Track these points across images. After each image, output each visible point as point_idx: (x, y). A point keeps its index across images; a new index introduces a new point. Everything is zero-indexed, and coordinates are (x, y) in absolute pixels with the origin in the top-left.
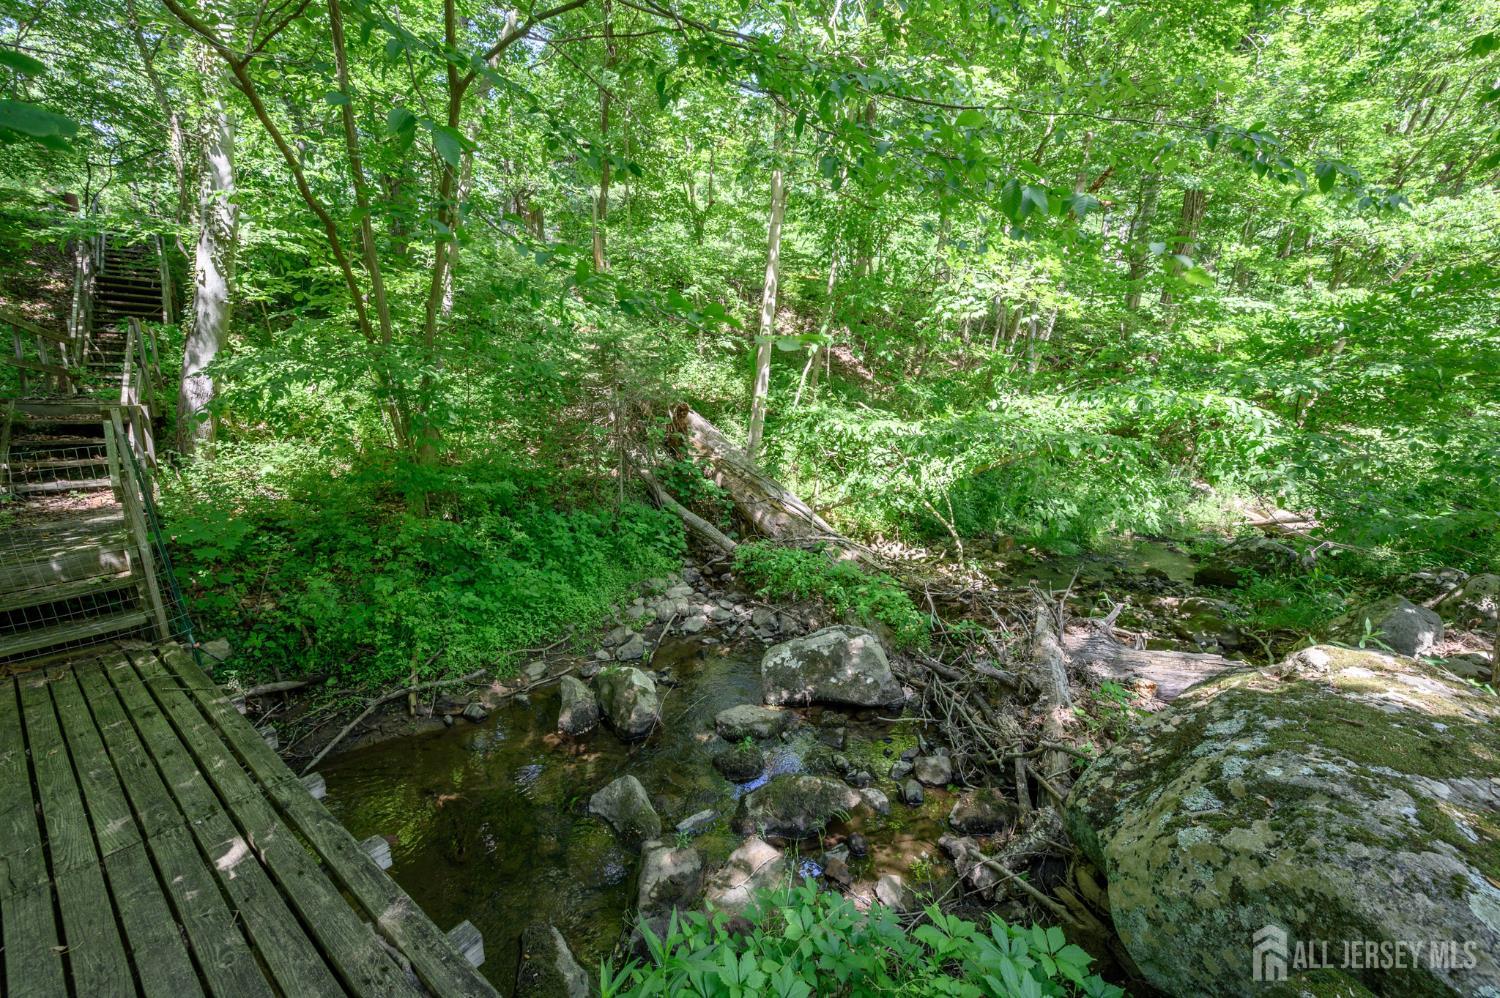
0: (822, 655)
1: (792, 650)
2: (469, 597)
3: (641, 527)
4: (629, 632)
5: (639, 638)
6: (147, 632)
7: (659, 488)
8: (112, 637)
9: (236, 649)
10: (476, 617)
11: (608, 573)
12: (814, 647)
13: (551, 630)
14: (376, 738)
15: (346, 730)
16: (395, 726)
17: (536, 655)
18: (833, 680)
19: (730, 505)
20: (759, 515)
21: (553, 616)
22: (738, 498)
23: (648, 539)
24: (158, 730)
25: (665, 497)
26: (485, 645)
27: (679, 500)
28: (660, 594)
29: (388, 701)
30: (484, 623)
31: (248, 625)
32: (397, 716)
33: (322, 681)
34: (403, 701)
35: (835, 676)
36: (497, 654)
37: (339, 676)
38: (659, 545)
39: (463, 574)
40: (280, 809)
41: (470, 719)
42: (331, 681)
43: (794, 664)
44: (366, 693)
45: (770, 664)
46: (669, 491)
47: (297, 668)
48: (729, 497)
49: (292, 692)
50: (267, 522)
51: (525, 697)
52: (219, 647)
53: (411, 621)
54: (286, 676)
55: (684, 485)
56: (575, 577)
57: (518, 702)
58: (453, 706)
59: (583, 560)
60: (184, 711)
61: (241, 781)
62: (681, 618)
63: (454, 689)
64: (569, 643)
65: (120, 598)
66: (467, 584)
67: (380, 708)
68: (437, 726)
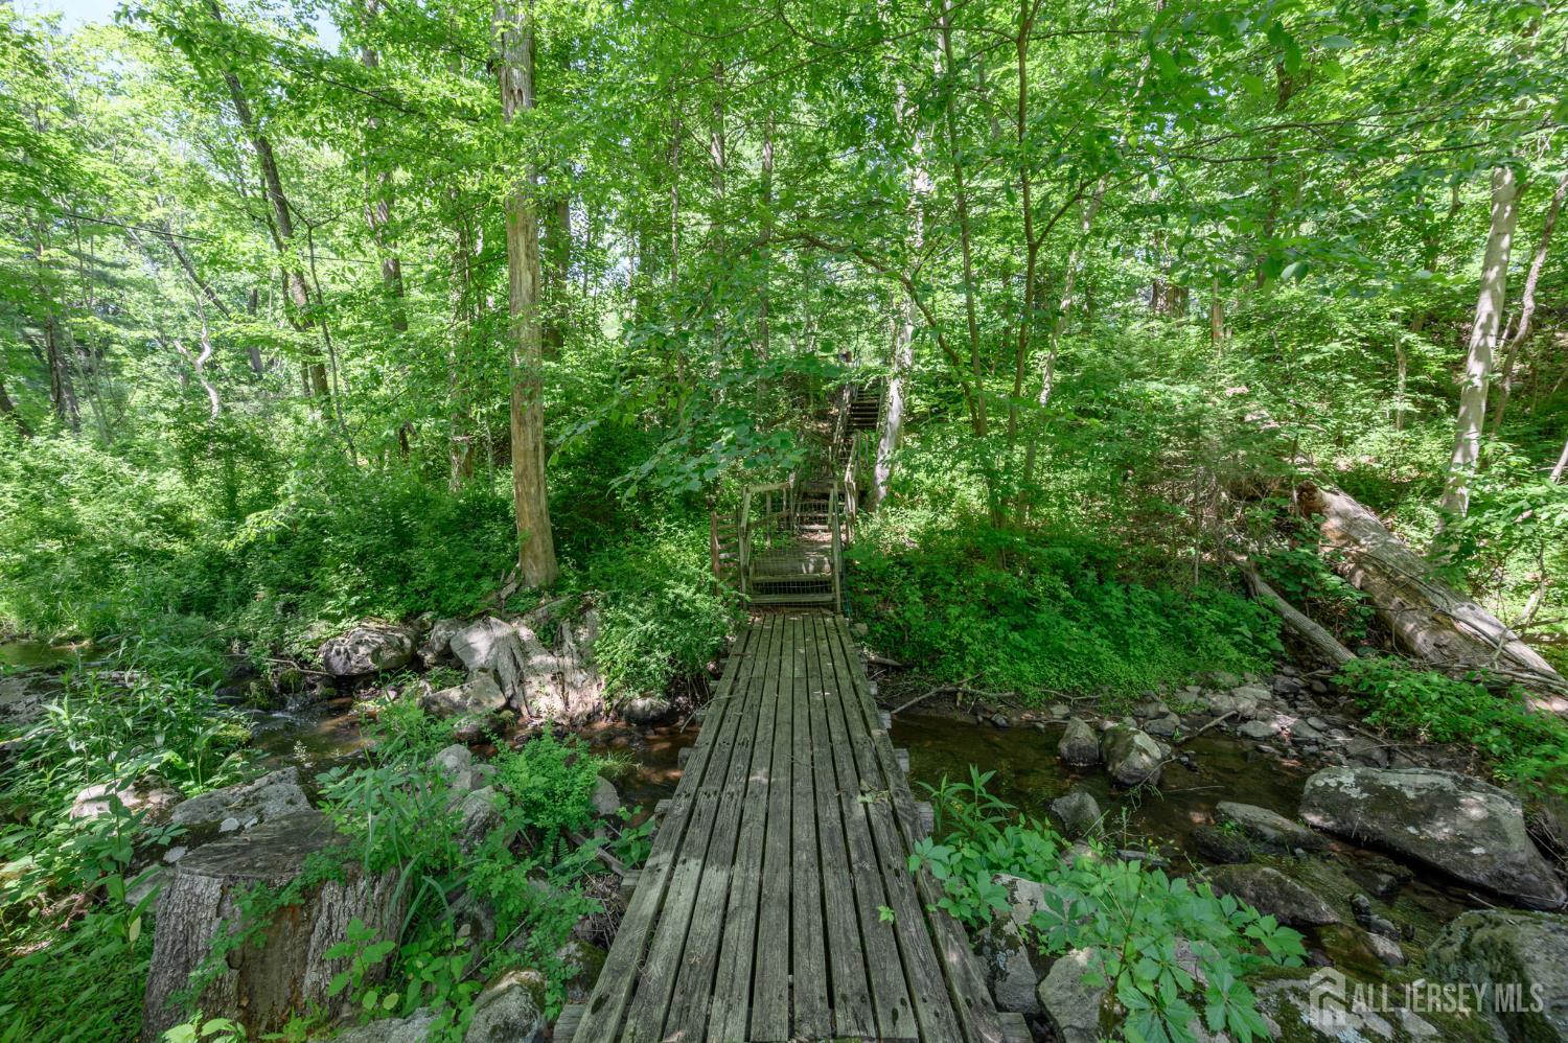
0: (1403, 796)
1: (1357, 777)
2: (1015, 636)
3: (1214, 613)
4: (1163, 708)
5: (1174, 718)
6: (831, 606)
7: (1257, 578)
8: (816, 605)
9: (871, 632)
10: (1017, 654)
11: (1163, 652)
12: (1394, 783)
13: (1084, 685)
14: (932, 713)
15: (916, 700)
16: (944, 710)
17: (1065, 701)
18: (1412, 830)
19: (1366, 610)
20: (1410, 627)
21: (1088, 674)
22: (1382, 604)
23: (1223, 629)
24: (824, 646)
25: (1264, 588)
26: (1020, 676)
27: (1285, 595)
28: (1225, 689)
29: (945, 692)
30: (1023, 660)
31: (879, 618)
32: (947, 704)
33: (911, 667)
34: (953, 694)
35: (1417, 827)
36: (1030, 688)
37: (921, 668)
38: (1237, 638)
39: (1019, 619)
40: (855, 687)
41: (995, 724)
42: (916, 670)
43: (1355, 793)
44: (933, 683)
45: (1320, 783)
46: (1271, 583)
47: (899, 655)
48: (1369, 601)
49: (894, 667)
50: (902, 560)
51: (1042, 726)
52: (862, 628)
53: (966, 639)
54: (893, 657)
55: (1296, 581)
56: (1122, 646)
57: (1035, 728)
58: (985, 710)
59: (1131, 631)
60: (835, 643)
61: (845, 672)
62: (1238, 718)
63: (989, 700)
64: (1098, 701)
65: (824, 586)
66: (1015, 628)
67: (939, 693)
68: (971, 720)
